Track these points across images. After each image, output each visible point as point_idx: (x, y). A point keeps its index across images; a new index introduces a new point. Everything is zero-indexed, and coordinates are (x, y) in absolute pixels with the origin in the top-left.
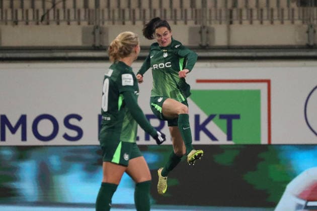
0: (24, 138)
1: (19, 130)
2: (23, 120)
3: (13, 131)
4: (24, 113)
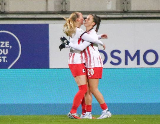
0: (138, 63)
1: (136, 59)
2: (138, 53)
3: (132, 59)
4: (138, 49)
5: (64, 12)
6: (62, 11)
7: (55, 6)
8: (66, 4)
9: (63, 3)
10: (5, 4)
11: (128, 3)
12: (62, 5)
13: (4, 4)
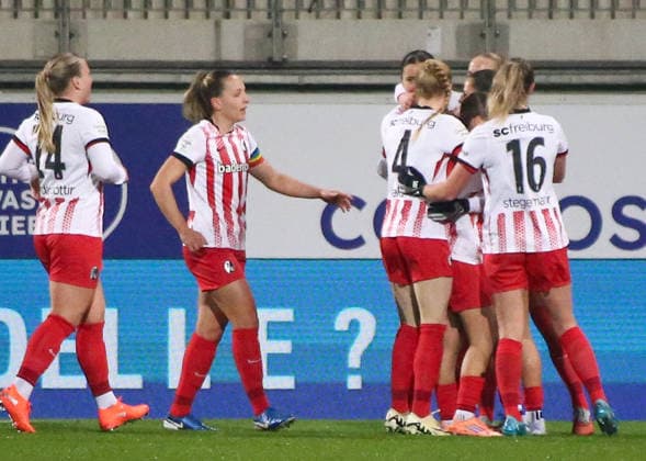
5: (276, 63)
6: (270, 59)
7: (247, 42)
8: (284, 36)
9: (274, 33)
10: (71, 36)
11: (497, 35)
12: (269, 40)
13: (68, 35)
